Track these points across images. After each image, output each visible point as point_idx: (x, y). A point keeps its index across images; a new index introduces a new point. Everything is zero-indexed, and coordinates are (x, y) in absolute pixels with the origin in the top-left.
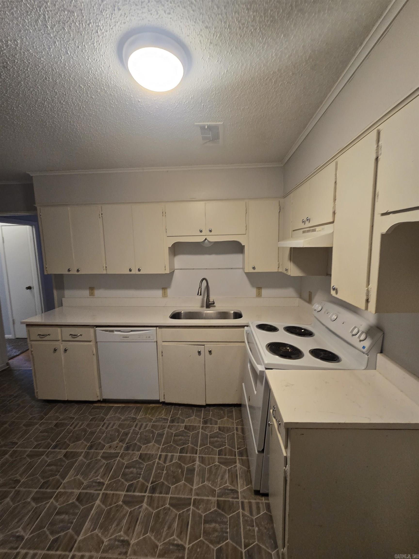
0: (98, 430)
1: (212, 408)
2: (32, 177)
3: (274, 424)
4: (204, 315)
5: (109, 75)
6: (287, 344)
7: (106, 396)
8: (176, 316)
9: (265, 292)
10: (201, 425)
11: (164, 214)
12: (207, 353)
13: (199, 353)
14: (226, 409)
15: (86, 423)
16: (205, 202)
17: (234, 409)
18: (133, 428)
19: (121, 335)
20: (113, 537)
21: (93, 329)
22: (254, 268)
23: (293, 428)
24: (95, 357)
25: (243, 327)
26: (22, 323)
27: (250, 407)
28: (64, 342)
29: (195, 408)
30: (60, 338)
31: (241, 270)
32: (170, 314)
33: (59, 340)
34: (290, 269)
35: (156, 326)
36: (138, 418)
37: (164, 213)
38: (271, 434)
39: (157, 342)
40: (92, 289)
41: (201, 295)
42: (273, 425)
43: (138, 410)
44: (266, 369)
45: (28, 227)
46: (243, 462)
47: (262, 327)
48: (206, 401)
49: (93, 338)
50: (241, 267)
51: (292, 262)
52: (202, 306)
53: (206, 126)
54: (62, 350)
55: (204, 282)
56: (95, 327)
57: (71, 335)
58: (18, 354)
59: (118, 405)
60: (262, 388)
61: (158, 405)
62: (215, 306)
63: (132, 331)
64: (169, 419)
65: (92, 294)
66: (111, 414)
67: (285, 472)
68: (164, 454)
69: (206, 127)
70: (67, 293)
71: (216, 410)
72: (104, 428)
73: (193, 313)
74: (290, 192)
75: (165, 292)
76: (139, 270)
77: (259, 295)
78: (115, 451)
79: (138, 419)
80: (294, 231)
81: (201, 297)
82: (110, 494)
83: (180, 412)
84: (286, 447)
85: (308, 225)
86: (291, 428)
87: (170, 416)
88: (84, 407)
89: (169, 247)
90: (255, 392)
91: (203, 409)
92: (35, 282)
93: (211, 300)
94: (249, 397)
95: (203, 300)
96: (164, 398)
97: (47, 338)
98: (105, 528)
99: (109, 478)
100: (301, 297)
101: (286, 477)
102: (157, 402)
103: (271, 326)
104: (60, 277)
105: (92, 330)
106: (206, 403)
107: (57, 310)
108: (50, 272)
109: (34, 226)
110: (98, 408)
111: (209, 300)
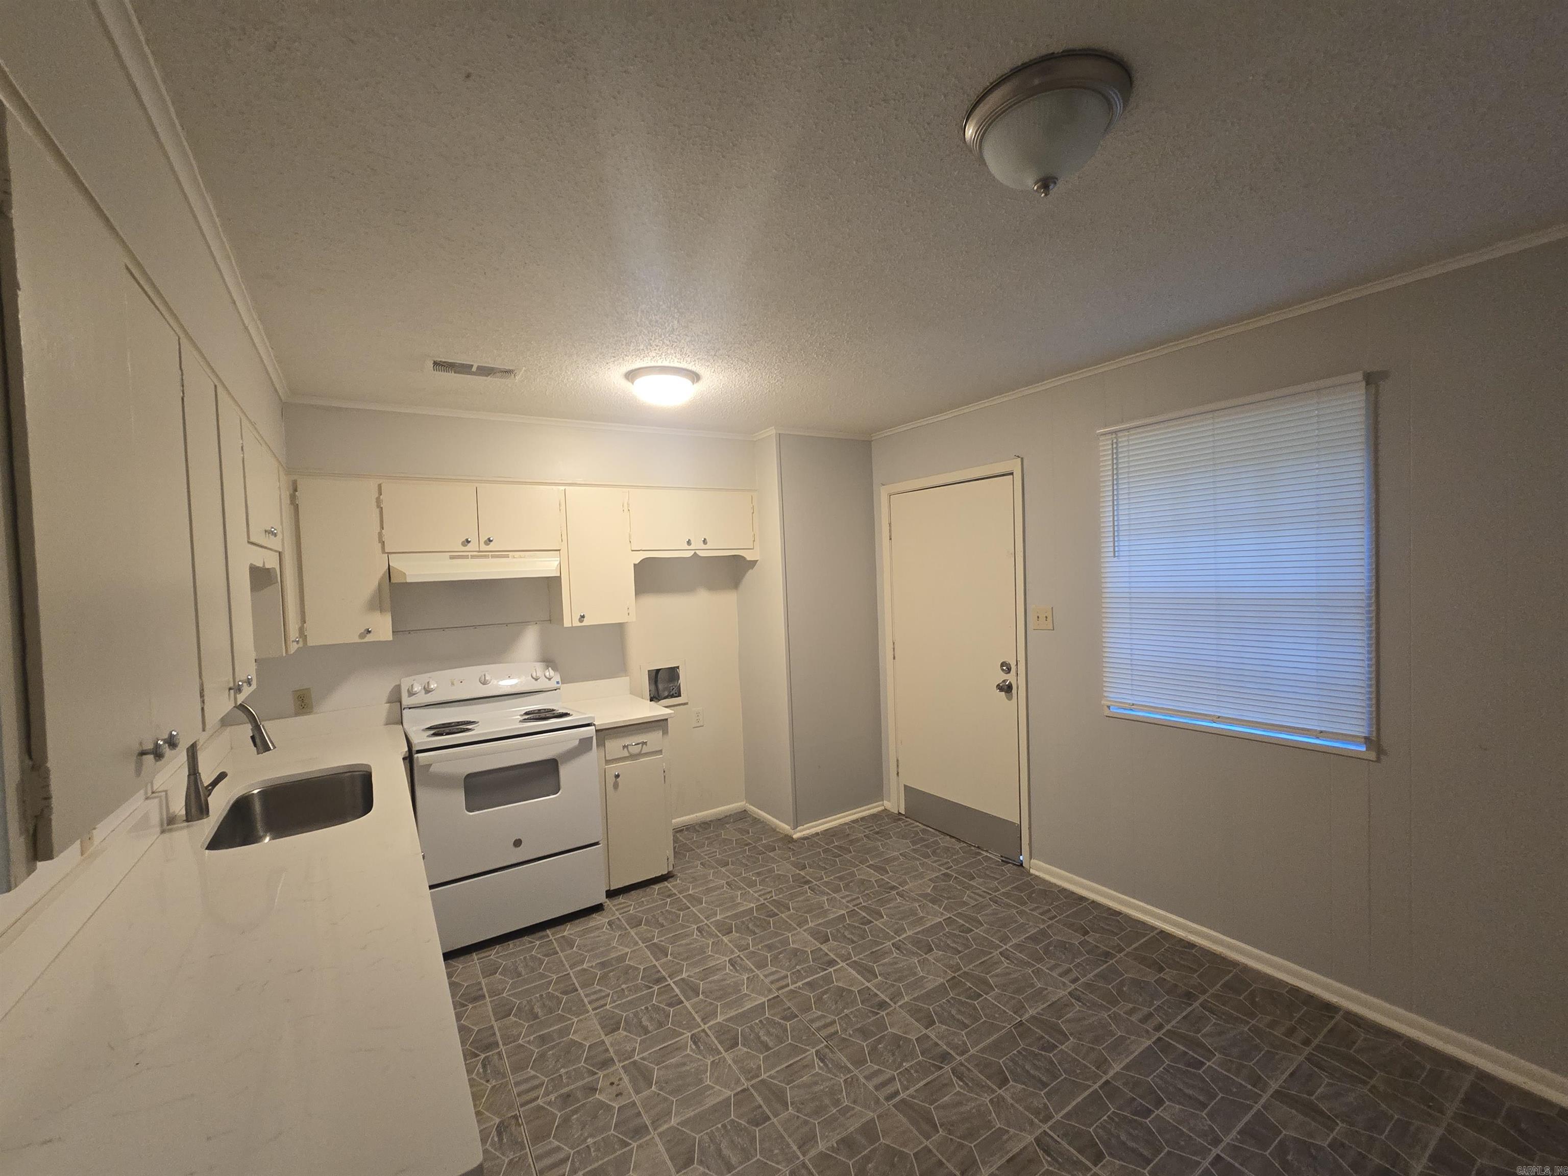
20: (737, 974)
34: (381, 628)
80: (393, 553)
82: (699, 1016)
98: (737, 988)
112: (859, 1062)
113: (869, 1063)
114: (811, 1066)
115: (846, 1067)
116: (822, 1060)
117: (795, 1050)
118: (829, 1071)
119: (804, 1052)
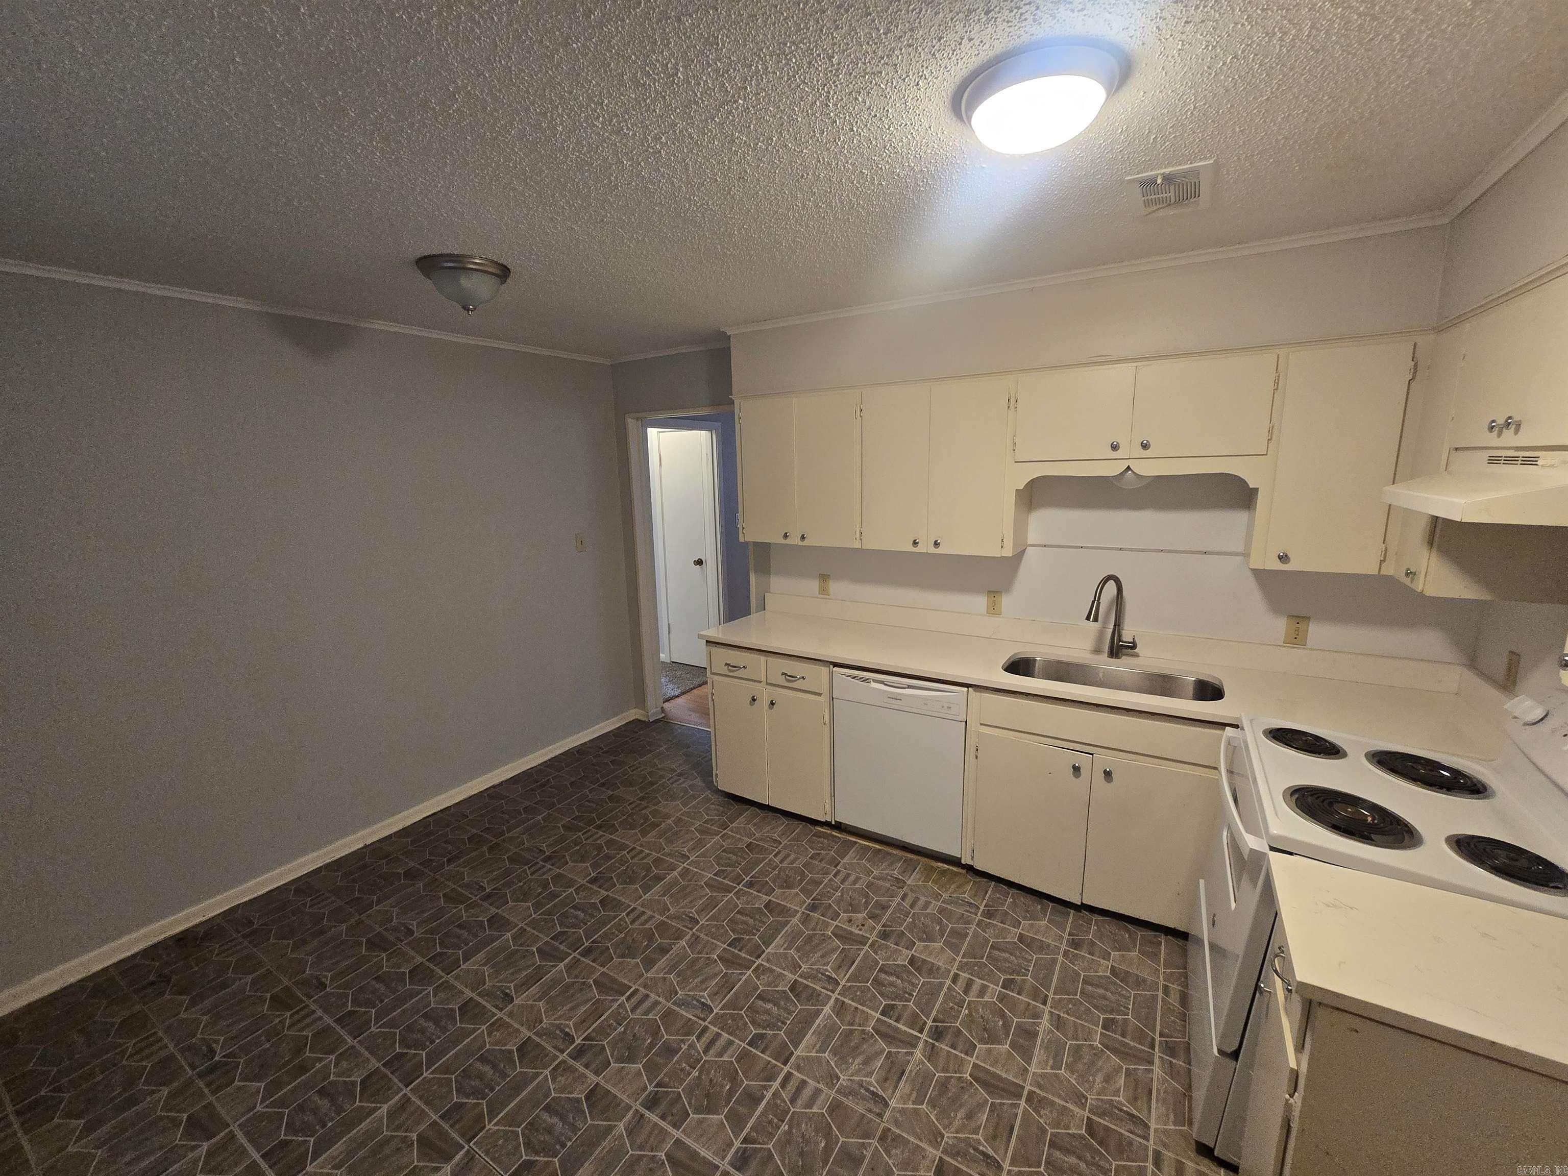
0: (826, 881)
1: (1096, 917)
2: (730, 336)
3: (1276, 994)
4: (1101, 675)
5: (924, 141)
6: (1364, 801)
7: (842, 817)
8: (1019, 666)
9: (1317, 632)
10: (1064, 947)
11: (1012, 402)
12: (1099, 777)
13: (1076, 770)
14: (1140, 933)
15: (803, 860)
16: (1136, 364)
17: (1163, 939)
18: (898, 899)
19: (886, 691)
21: (828, 669)
22: (1284, 558)
23: (1327, 1006)
24: (826, 730)
25: (1223, 725)
26: (700, 637)
27: (1213, 947)
28: (768, 687)
29: (1051, 904)
30: (763, 679)
31: (1239, 559)
32: (1004, 660)
33: (760, 682)
34: (1423, 574)
35: (968, 686)
36: (909, 882)
37: (1012, 400)
38: (1263, 1017)
39: (966, 722)
40: (824, 578)
41: (1096, 620)
42: (1272, 995)
43: (910, 867)
44: (1272, 849)
45: (703, 432)
46: (1171, 1070)
47: (1282, 736)
48: (1082, 894)
49: (825, 689)
50: (1241, 549)
51: (1434, 550)
52: (1097, 651)
53: (1159, 177)
54: (766, 704)
55: (1111, 586)
56: (831, 666)
57: (783, 674)
58: (677, 693)
59: (867, 844)
60: (1253, 897)
61: (955, 869)
62: (1137, 656)
63: (909, 687)
64: (982, 908)
65: (824, 591)
66: (850, 858)
67: (1288, 1107)
68: (964, 975)
69: (1159, 181)
70: (777, 583)
71: (1110, 927)
72: (837, 880)
73: (1069, 664)
74: (1461, 319)
75: (994, 602)
76: (936, 544)
77: (1296, 639)
78: (859, 932)
79: (909, 885)
80: (1457, 449)
81: (1093, 626)
82: (850, 1005)
83: (1010, 900)
84: (1300, 1048)
85: (1509, 438)
86: (1320, 1003)
87: (985, 902)
88: (800, 827)
89: (1017, 490)
90: (1233, 905)
91: (1072, 911)
92: (710, 550)
93: (1127, 636)
94: (1214, 915)
95: (1101, 634)
96: (973, 858)
97: (739, 673)
99: (847, 976)
100: (1473, 662)
101: (1289, 1120)
102: (955, 862)
103: (1317, 738)
104: (763, 548)
105: (824, 670)
106: (1082, 903)
107: (754, 617)
108: (750, 538)
109: (714, 432)
110: (826, 836)
111: (1120, 636)
112: (668, 1015)
113: (657, 1018)
114: (713, 995)
115: (679, 1006)
116: (703, 1004)
117: (732, 1005)
118: (694, 998)
119: (723, 1006)
